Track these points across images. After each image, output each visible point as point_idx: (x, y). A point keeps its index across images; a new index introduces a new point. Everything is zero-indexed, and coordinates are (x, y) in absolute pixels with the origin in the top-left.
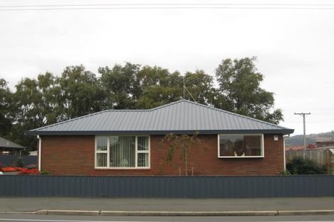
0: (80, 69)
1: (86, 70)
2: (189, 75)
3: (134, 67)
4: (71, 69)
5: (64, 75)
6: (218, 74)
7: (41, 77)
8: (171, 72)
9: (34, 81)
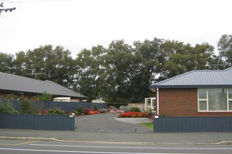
0: (121, 42)
1: (125, 43)
2: (198, 46)
3: (159, 41)
4: (115, 42)
5: (110, 47)
6: (218, 46)
7: (94, 49)
8: (185, 44)
9: (89, 51)
